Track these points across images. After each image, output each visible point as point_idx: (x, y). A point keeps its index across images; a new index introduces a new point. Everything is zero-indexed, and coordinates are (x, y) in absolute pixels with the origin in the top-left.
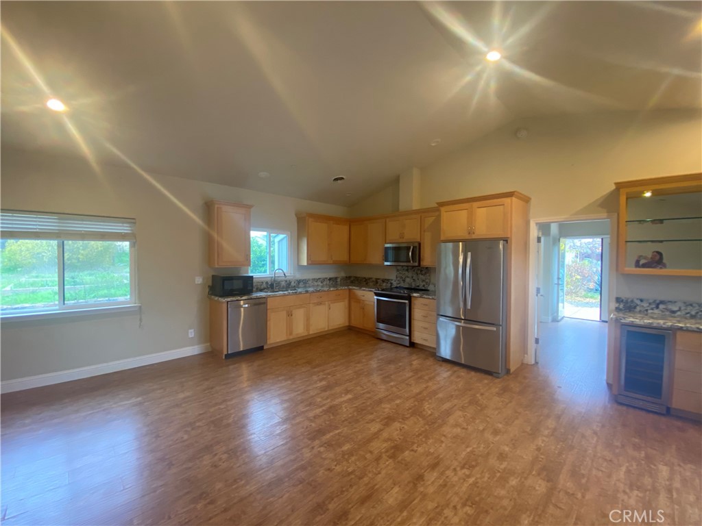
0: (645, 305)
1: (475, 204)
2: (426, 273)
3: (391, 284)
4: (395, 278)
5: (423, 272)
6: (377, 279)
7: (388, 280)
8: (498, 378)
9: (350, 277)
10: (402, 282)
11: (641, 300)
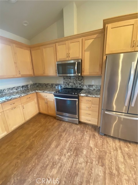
2: (81, 80)
3: (61, 86)
4: (63, 83)
5: (80, 79)
6: (52, 84)
7: (59, 84)
9: (36, 84)
10: (67, 85)
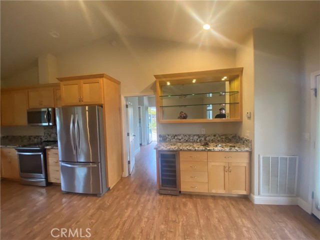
0: (170, 137)
1: (82, 81)
3: (41, 139)
4: (44, 135)
8: (100, 197)
10: (49, 137)
11: (168, 135)
